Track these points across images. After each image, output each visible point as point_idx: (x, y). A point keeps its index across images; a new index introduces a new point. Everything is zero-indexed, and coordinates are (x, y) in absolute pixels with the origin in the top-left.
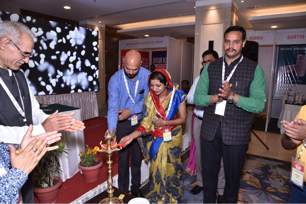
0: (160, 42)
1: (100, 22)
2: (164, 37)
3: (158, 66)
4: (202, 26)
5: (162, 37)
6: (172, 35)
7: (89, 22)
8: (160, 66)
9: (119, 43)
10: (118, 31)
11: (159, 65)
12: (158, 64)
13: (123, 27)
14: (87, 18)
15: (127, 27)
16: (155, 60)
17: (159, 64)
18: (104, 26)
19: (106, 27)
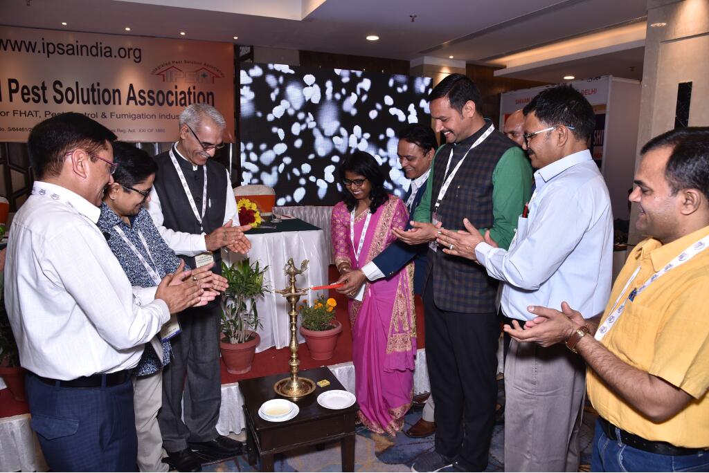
0: (590, 92)
1: (451, 57)
2: (600, 78)
4: (662, 46)
5: (596, 78)
6: (632, 70)
7: (428, 60)
9: (502, 98)
10: (497, 73)
13: (508, 61)
14: (422, 52)
15: (517, 61)
18: (463, 65)
19: (468, 65)
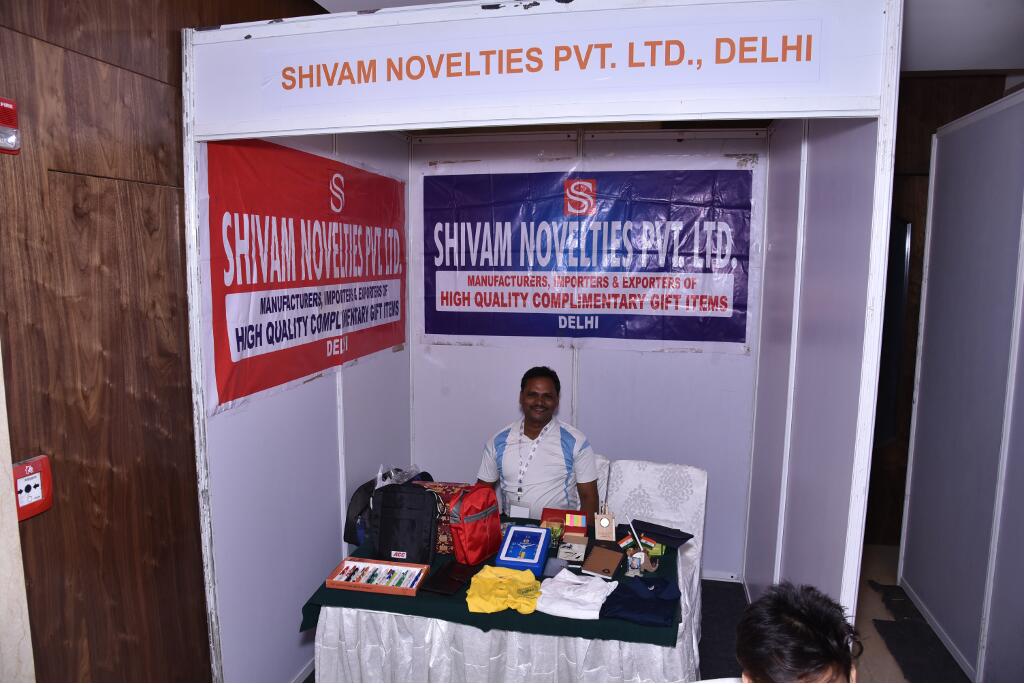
3: (484, 289)
8: (499, 289)
11: (485, 281)
12: (478, 268)
16: (452, 243)
17: (487, 267)
